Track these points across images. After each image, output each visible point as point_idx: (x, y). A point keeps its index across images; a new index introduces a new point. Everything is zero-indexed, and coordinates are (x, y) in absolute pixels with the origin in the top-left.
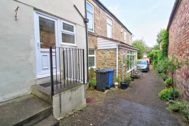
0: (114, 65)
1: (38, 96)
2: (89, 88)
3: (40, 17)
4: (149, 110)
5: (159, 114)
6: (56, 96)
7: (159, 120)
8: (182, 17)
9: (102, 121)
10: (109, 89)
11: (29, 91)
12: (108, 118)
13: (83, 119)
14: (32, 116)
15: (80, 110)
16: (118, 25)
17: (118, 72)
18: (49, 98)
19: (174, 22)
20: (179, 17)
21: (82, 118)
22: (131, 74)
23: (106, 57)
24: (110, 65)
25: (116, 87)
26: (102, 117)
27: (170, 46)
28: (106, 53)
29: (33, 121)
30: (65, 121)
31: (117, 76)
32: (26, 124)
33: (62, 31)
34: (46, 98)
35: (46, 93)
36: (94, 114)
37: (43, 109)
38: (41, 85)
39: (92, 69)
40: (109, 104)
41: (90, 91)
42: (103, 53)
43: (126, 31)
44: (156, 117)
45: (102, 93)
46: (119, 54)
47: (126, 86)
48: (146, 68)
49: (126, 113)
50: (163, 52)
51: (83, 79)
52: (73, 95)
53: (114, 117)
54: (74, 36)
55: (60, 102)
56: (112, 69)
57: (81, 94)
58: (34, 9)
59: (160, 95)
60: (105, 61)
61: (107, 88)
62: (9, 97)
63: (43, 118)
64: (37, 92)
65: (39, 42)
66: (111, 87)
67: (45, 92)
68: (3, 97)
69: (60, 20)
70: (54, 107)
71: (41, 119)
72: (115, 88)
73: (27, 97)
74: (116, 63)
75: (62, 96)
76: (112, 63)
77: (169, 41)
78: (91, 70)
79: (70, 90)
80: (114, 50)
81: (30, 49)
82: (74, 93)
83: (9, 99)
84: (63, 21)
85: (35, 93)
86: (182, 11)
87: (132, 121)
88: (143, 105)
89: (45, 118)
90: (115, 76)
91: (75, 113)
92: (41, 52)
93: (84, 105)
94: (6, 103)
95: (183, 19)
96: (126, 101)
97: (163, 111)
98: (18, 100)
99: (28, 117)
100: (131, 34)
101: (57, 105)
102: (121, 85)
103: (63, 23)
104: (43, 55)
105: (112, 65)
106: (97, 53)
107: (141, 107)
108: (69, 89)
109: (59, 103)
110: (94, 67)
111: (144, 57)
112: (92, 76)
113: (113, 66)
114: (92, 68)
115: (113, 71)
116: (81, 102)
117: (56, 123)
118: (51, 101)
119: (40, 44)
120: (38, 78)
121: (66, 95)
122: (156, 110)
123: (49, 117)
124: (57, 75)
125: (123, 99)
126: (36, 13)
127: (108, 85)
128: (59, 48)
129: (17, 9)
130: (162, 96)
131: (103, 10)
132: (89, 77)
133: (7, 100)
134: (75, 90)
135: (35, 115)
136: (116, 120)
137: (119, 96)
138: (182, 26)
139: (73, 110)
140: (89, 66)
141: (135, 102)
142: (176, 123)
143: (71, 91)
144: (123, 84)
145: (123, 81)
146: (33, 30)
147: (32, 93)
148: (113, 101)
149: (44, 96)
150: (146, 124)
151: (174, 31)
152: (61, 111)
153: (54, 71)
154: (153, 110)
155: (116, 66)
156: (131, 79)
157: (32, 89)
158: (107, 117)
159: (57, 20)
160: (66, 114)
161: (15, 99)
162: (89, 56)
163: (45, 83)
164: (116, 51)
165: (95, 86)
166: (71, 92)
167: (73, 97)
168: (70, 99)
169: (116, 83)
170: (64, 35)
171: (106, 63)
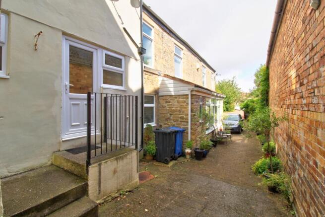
0: (184, 120)
1: (62, 167)
2: (143, 158)
3: (70, 46)
4: (236, 190)
5: (249, 195)
6: (94, 167)
7: (248, 204)
8: (281, 51)
9: (163, 206)
10: (176, 160)
11: (49, 161)
12: (173, 201)
13: (134, 203)
14: (57, 195)
15: (129, 191)
16: (193, 56)
17: (191, 132)
18: (83, 169)
19: (274, 56)
20: (278, 51)
21: (132, 203)
22: (213, 137)
23: (173, 107)
24: (178, 121)
25: (188, 157)
26: (163, 201)
27: (271, 93)
28: (172, 101)
29: (58, 204)
30: (106, 206)
31: (189, 139)
32: (48, 207)
33: (103, 67)
34: (77, 170)
35: (77, 162)
36: (151, 196)
37: (74, 186)
38: (68, 151)
39: (149, 127)
40: (175, 183)
41: (146, 163)
42: (167, 102)
43: (205, 66)
44: (244, 200)
45: (165, 165)
46: (192, 103)
47: (204, 154)
48: (237, 126)
49: (200, 194)
50: (262, 102)
51: (134, 142)
52: (119, 165)
53: (181, 200)
54: (122, 74)
55: (100, 175)
56: (181, 128)
57: (132, 165)
58: (63, 34)
59: (254, 169)
60: (171, 114)
61: (174, 158)
62: (17, 170)
63: (73, 199)
64: (63, 161)
65: (68, 83)
66: (179, 157)
67: (75, 160)
68: (9, 168)
69: (101, 49)
70: (90, 183)
71: (70, 200)
72: (186, 158)
73: (45, 170)
74: (188, 118)
75: (102, 167)
76: (182, 118)
77: (270, 85)
78: (147, 129)
79: (115, 158)
80: (185, 96)
81: (53, 94)
82: (121, 163)
83: (17, 173)
84: (105, 52)
85: (58, 163)
86: (281, 44)
87: (208, 205)
88: (228, 183)
89: (77, 199)
90: (186, 138)
91: (120, 195)
92: (70, 99)
93: (136, 182)
94: (13, 178)
95: (282, 55)
96: (202, 177)
97: (256, 192)
98: (32, 174)
99: (52, 197)
100: (214, 71)
101: (95, 180)
102: (196, 152)
103: (106, 54)
104: (73, 104)
105: (181, 120)
106: (158, 101)
107: (224, 186)
108: (113, 157)
109: (98, 178)
110: (153, 124)
111: (236, 108)
112: (149, 139)
113: (183, 123)
114: (150, 125)
115: (183, 131)
116: (131, 178)
117: (94, 207)
118: (86, 174)
119: (68, 86)
120: (63, 140)
121: (109, 166)
122: (245, 190)
123: (83, 199)
124: (96, 135)
125: (197, 174)
126: (66, 39)
127: (175, 153)
128: (101, 94)
129: (39, 34)
130: (257, 169)
131: (168, 34)
132: (144, 140)
133: (14, 173)
134: (122, 159)
135: (61, 195)
136: (185, 205)
137: (192, 170)
138: (281, 64)
139: (118, 190)
140: (145, 123)
141: (216, 179)
142: (273, 207)
143: (117, 159)
144: (199, 151)
145: (198, 147)
146: (60, 64)
147: (53, 163)
148: (181, 177)
149: (74, 167)
150: (228, 209)
151: (274, 70)
152: (100, 191)
153: (93, 128)
154: (241, 190)
155: (188, 122)
156: (211, 143)
157: (53, 157)
158: (171, 200)
159: (97, 50)
160: (108, 197)
161: (27, 173)
162: (145, 105)
163: (74, 148)
164: (188, 99)
165: (154, 155)
166: (115, 162)
167: (118, 170)
168: (115, 172)
169: (188, 151)
170: (106, 72)
171: (172, 118)
